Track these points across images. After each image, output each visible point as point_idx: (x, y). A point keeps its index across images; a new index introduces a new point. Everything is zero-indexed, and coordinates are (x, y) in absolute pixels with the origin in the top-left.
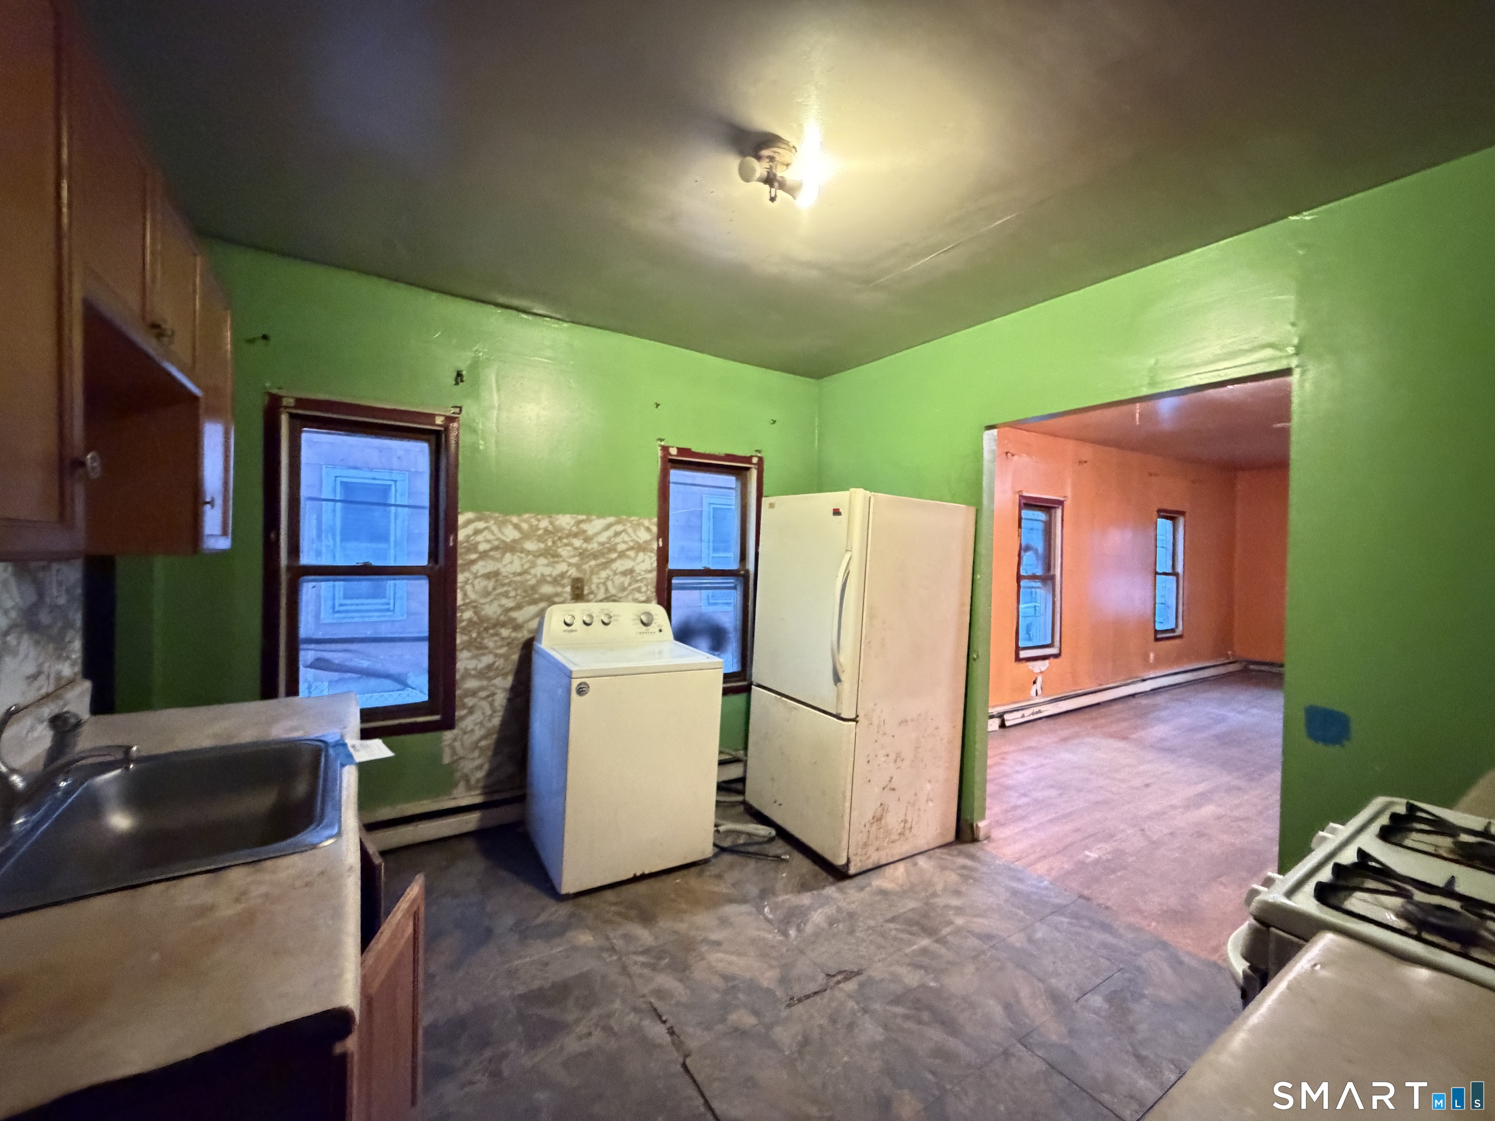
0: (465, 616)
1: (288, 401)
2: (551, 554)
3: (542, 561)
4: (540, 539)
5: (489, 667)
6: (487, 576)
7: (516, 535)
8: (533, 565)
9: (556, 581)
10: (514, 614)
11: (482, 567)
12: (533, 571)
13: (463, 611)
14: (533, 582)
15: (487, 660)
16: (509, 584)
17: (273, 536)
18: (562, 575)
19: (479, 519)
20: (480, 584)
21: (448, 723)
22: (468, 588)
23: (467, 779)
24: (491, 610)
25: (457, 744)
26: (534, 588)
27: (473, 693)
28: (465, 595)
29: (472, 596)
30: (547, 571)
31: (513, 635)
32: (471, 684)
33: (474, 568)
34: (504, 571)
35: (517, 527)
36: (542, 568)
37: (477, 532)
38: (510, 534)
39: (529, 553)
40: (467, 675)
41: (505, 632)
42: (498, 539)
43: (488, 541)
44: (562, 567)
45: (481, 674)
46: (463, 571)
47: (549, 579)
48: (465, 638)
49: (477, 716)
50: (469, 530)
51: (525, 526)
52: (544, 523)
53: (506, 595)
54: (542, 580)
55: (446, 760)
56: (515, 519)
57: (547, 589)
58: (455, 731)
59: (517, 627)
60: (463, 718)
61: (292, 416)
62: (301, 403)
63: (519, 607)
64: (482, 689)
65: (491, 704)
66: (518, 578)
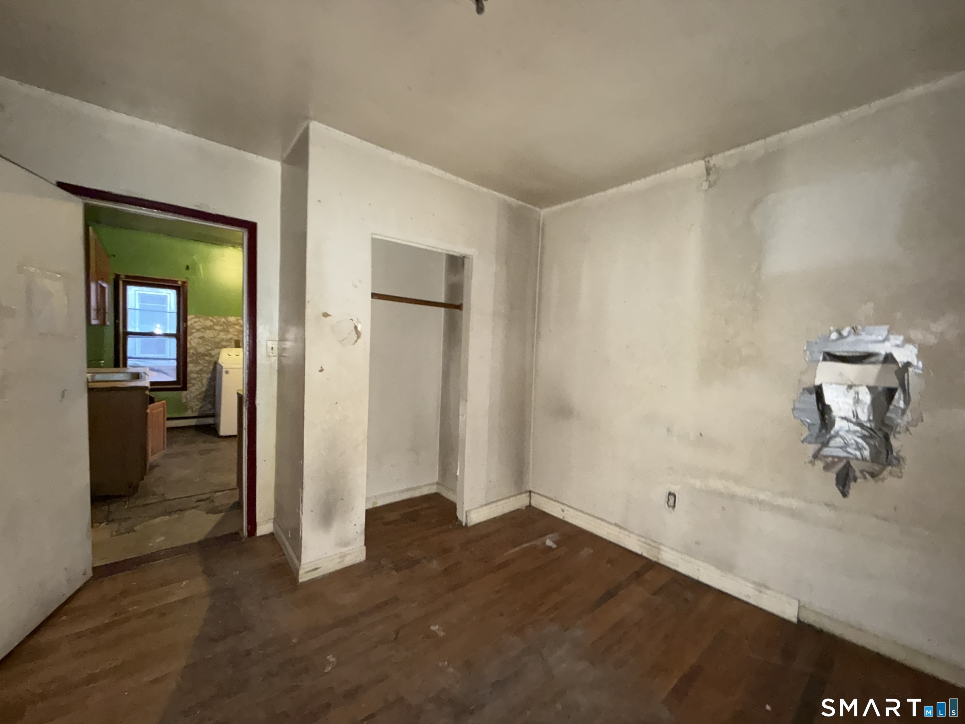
0: (190, 351)
1: (122, 277)
2: (227, 331)
3: (222, 333)
4: (221, 325)
5: (201, 370)
6: (200, 338)
7: (211, 323)
8: (218, 334)
9: (228, 341)
10: (211, 352)
11: (197, 335)
12: (218, 337)
13: (190, 350)
14: (219, 340)
15: (200, 367)
16: (208, 341)
17: (117, 321)
18: (231, 339)
19: (195, 318)
20: (196, 341)
21: (184, 388)
22: (192, 342)
23: (192, 408)
24: (201, 350)
25: (188, 396)
26: (219, 343)
27: (195, 379)
28: (191, 344)
29: (193, 345)
30: (224, 337)
31: (211, 359)
32: (193, 375)
33: (194, 335)
34: (206, 337)
35: (211, 321)
36: (222, 335)
37: (195, 322)
38: (209, 323)
39: (216, 330)
40: (192, 372)
41: (207, 358)
42: (204, 325)
43: (199, 325)
44: (230, 336)
45: (197, 372)
46: (190, 336)
47: (225, 340)
48: (191, 359)
49: (196, 387)
50: (193, 321)
51: (215, 320)
52: (223, 320)
53: (207, 345)
54: (223, 340)
55: (184, 401)
56: (210, 318)
57: (224, 343)
58: (188, 392)
59: (212, 356)
60: (190, 387)
61: (123, 281)
62: (127, 277)
63: (212, 350)
64: (198, 377)
65: (202, 383)
66: (211, 339)
